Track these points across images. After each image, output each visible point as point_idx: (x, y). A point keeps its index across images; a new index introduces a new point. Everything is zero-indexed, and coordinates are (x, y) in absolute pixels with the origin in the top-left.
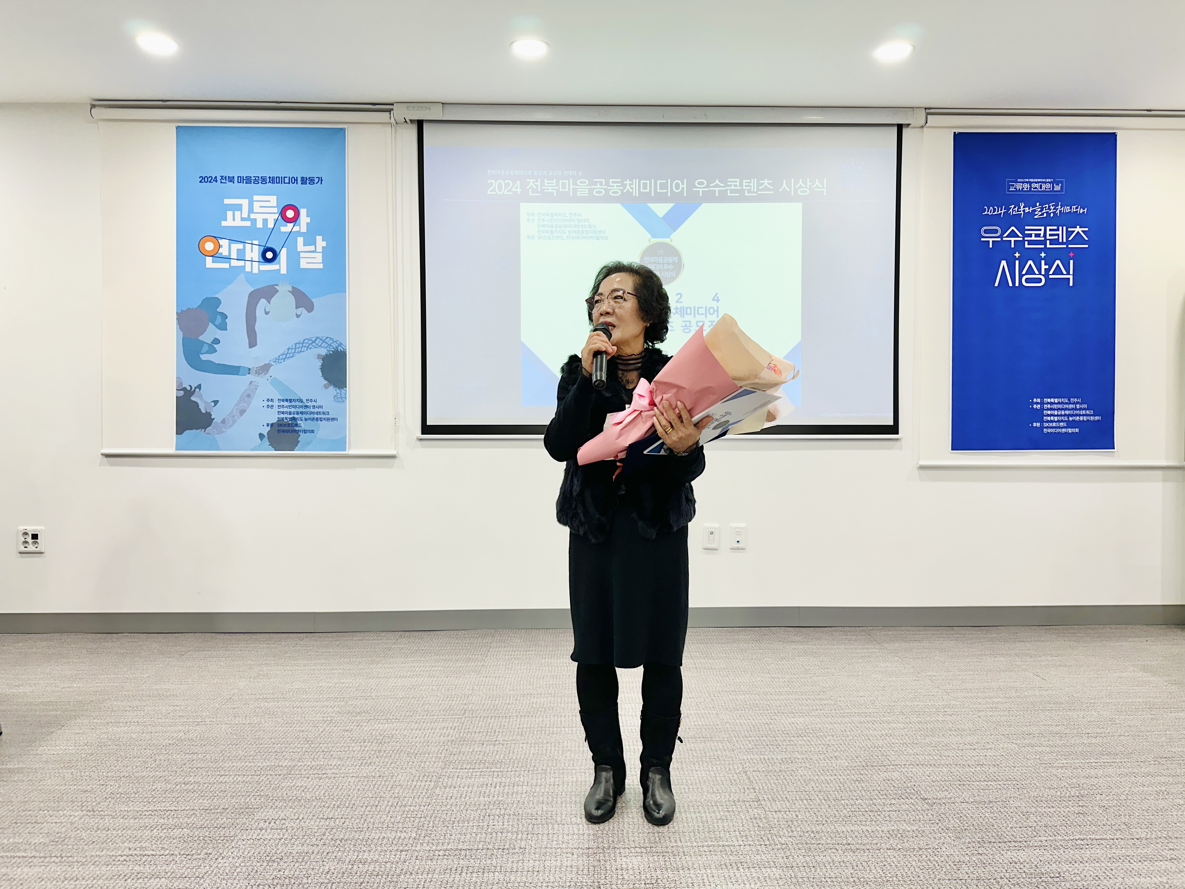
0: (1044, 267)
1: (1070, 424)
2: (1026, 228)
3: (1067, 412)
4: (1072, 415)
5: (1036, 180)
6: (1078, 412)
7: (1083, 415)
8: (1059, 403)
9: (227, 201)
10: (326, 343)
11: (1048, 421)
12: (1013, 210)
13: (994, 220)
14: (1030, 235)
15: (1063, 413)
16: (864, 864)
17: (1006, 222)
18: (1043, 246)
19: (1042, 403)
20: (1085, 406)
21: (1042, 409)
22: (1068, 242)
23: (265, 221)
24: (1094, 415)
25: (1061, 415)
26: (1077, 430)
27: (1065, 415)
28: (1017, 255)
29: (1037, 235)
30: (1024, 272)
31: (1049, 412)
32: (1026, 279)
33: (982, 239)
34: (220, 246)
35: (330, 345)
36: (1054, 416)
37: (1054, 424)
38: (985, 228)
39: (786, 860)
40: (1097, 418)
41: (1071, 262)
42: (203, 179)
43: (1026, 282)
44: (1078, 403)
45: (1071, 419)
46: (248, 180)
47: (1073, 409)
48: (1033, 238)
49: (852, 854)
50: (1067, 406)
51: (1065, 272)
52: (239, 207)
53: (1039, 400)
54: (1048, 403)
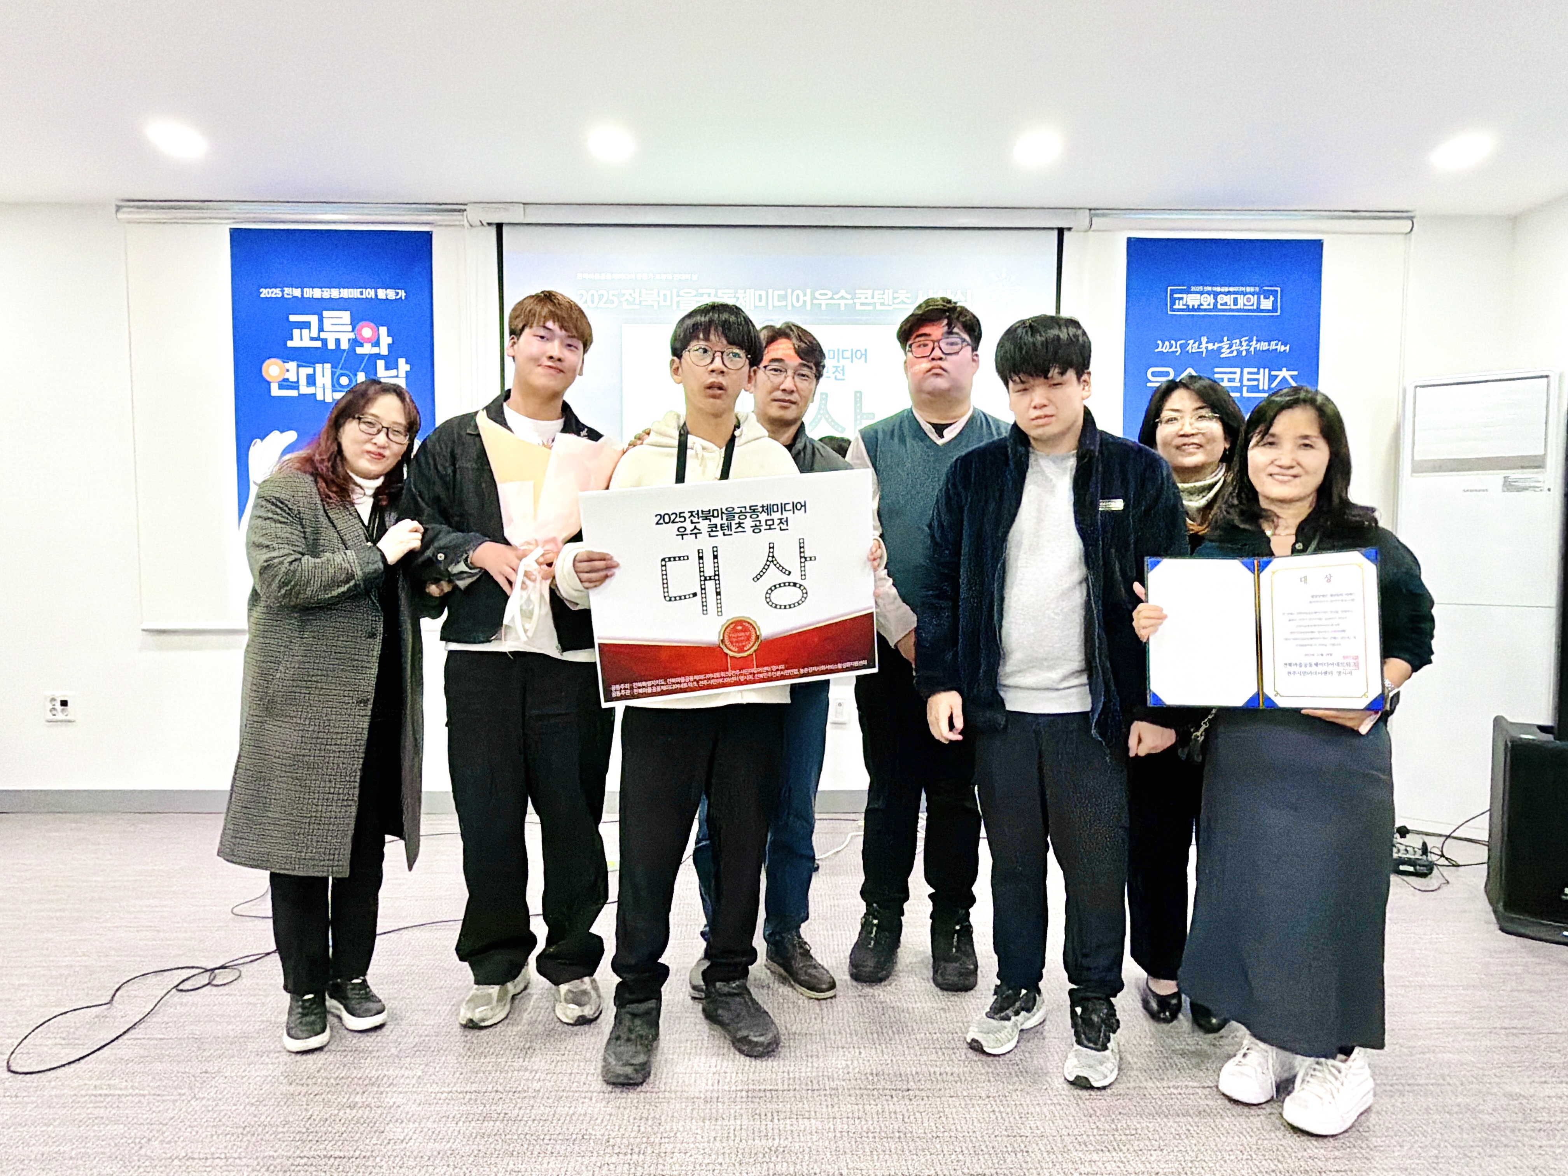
16: (918, 1115)
39: (830, 1109)
49: (908, 1102)
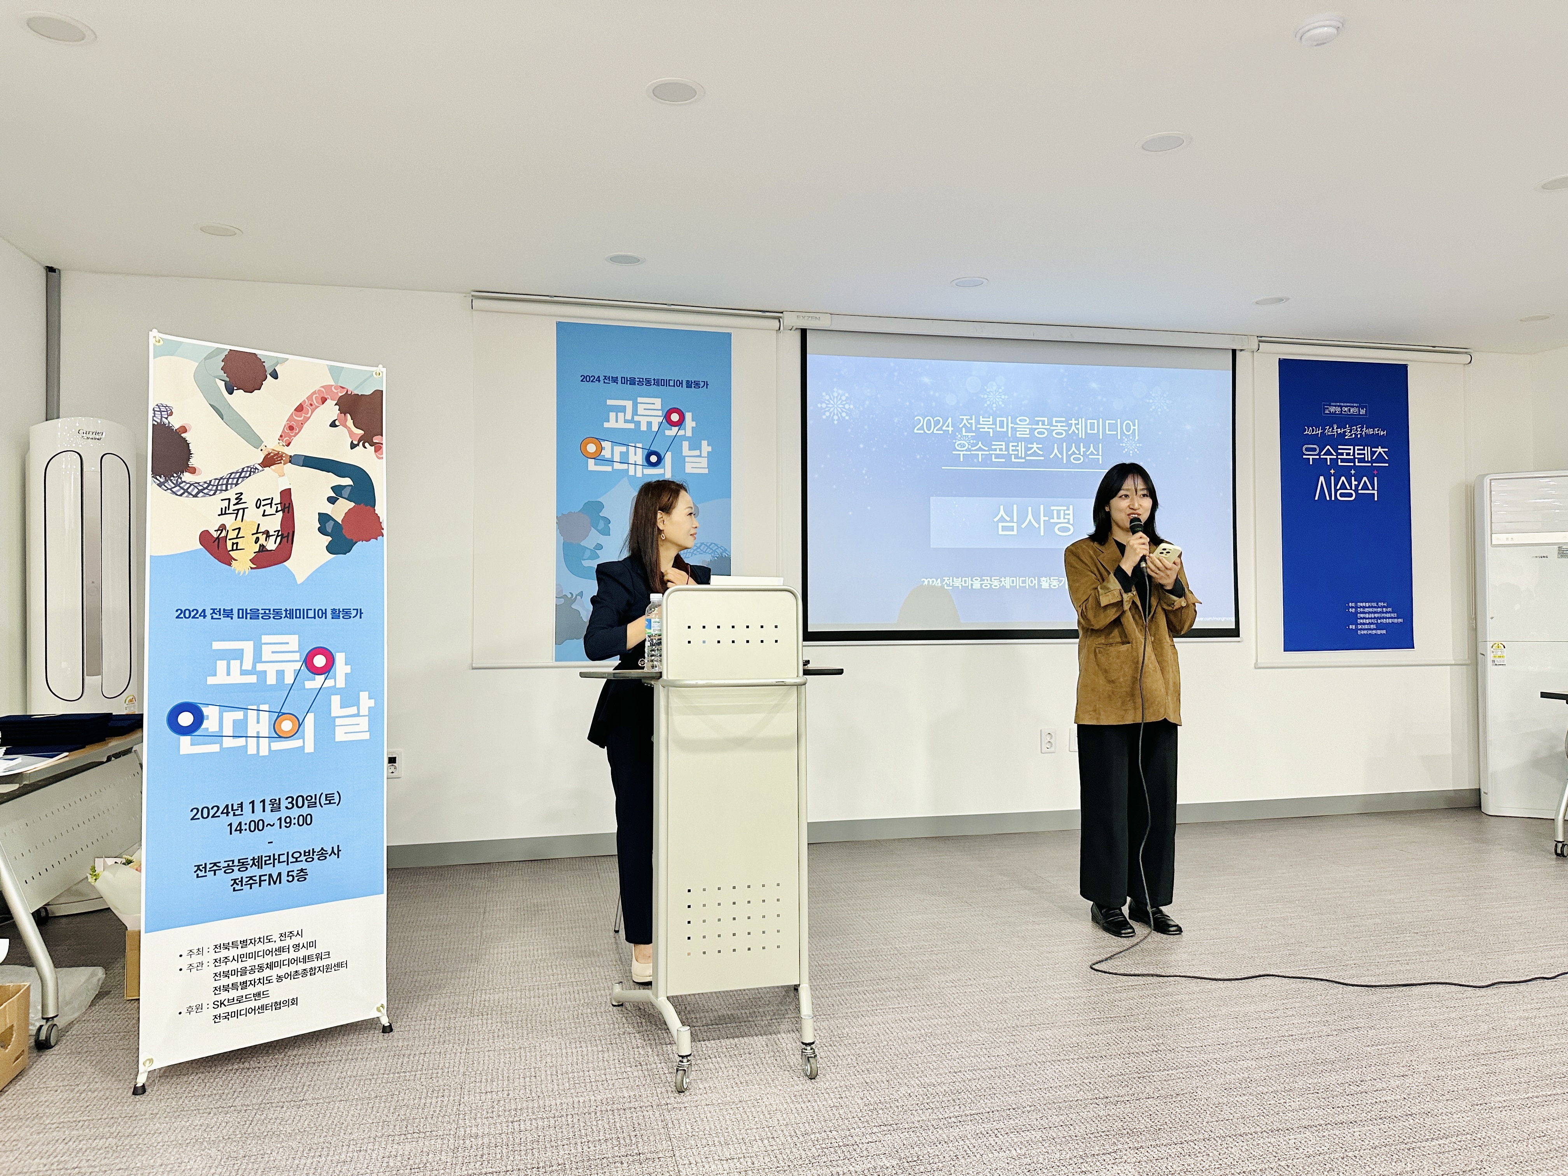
0: (1354, 483)
1: (1379, 627)
2: (1339, 447)
3: (1376, 615)
4: (1380, 618)
5: (1346, 404)
6: (1385, 615)
7: (1389, 618)
8: (1369, 607)
9: (610, 402)
10: (711, 549)
11: (1361, 624)
12: (1328, 431)
13: (1313, 439)
14: (1342, 454)
15: (1373, 616)
17: (1322, 441)
18: (1352, 464)
19: (1356, 607)
20: (1389, 609)
21: (1356, 613)
22: (1372, 461)
23: (649, 424)
24: (1398, 618)
25: (1371, 618)
26: (1384, 632)
27: (1375, 618)
28: (1332, 471)
29: (1348, 454)
30: (1338, 488)
31: (1362, 615)
32: (1340, 494)
33: (1304, 457)
34: (602, 448)
35: (715, 551)
36: (1366, 619)
37: (1366, 627)
38: (1306, 446)
40: (1400, 620)
41: (1376, 478)
42: (585, 378)
43: (1341, 496)
44: (1384, 607)
45: (1379, 621)
46: (632, 382)
47: (1380, 612)
48: (1345, 457)
50: (1375, 610)
51: (1371, 488)
52: (623, 409)
53: (1353, 605)
54: (1361, 607)
